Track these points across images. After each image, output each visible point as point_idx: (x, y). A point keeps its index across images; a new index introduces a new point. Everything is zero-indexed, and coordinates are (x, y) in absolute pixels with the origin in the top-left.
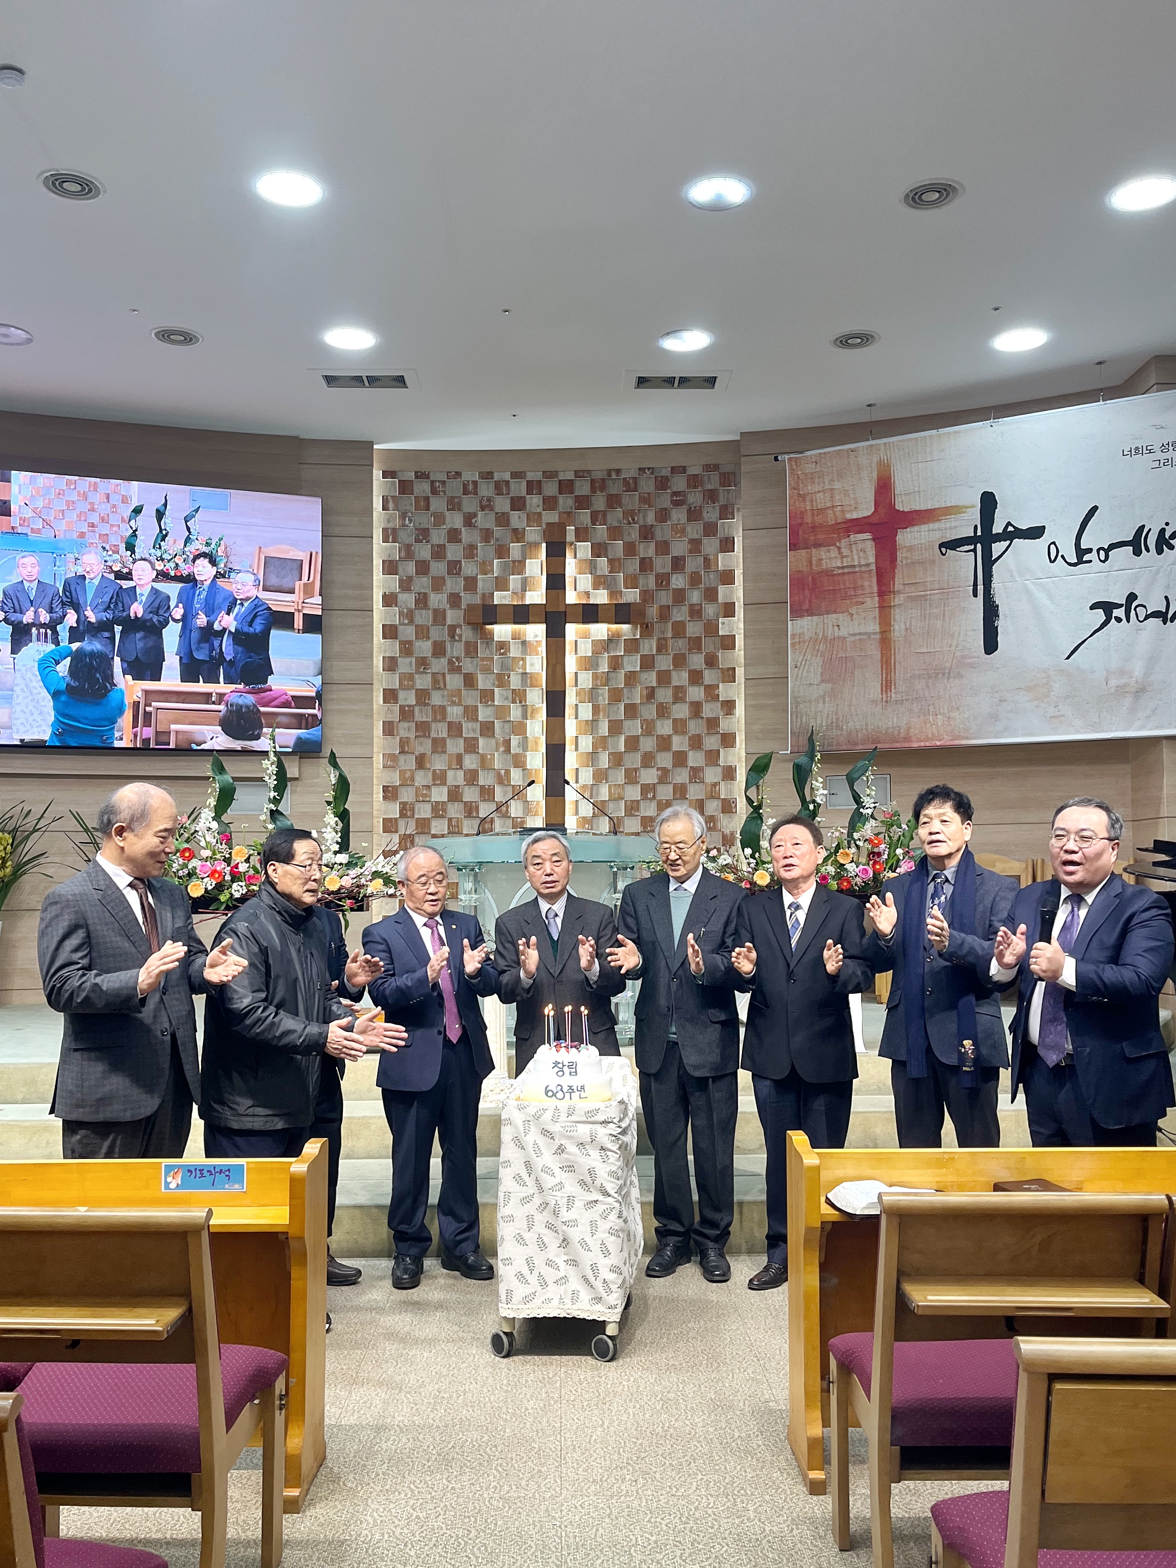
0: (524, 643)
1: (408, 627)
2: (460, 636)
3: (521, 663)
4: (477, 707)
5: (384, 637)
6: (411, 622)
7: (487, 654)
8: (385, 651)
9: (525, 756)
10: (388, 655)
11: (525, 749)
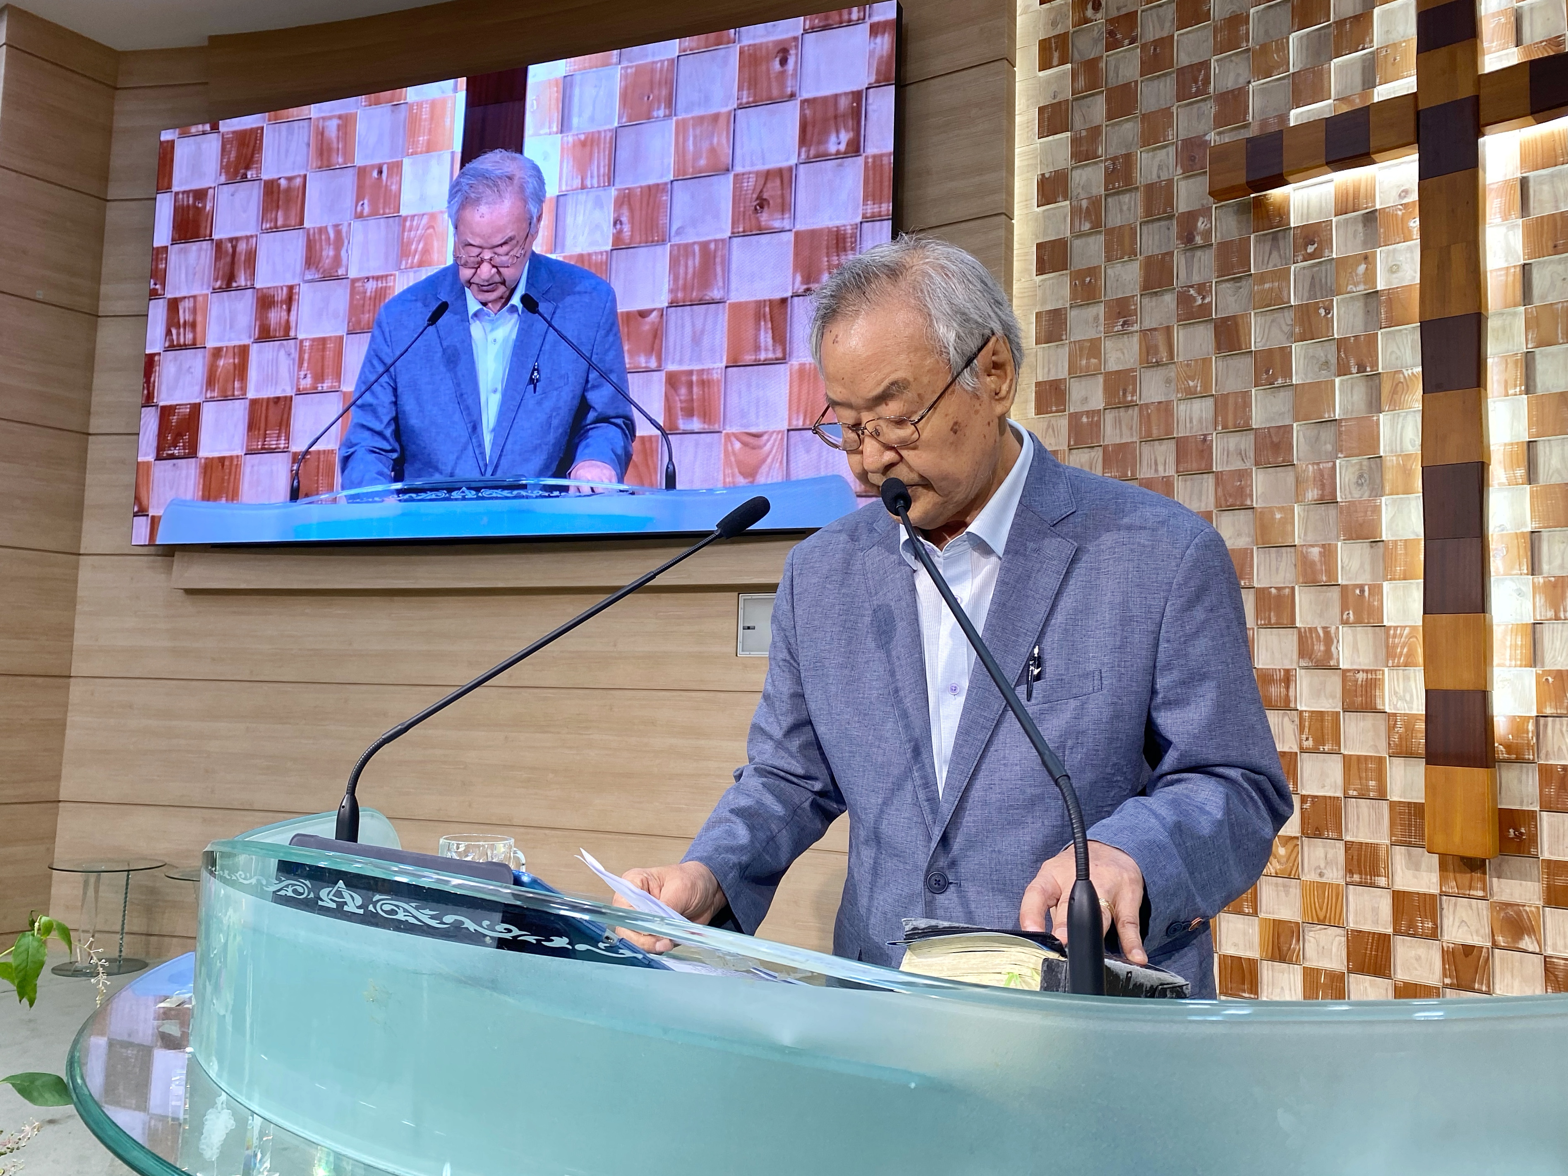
0: (1371, 218)
1: (1091, 239)
2: (1207, 233)
3: (1362, 268)
4: (1246, 395)
5: (1041, 271)
6: (1097, 225)
7: (1274, 263)
8: (1044, 302)
9: (1377, 510)
10: (1049, 308)
11: (1378, 490)
